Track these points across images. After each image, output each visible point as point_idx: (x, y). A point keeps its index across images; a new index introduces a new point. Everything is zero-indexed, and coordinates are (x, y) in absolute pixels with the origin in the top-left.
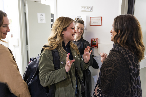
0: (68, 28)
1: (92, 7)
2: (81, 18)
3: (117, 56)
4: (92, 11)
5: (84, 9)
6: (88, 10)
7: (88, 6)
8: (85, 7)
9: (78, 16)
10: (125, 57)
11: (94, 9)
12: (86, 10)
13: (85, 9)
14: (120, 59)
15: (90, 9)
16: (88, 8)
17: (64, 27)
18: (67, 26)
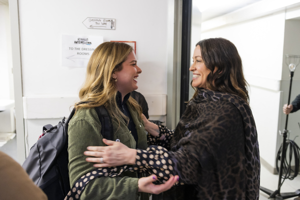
0: (124, 64)
1: (114, 21)
2: (89, 41)
3: (223, 107)
4: (113, 28)
5: (97, 23)
6: (105, 25)
7: (104, 18)
8: (98, 19)
9: (82, 38)
10: (238, 108)
11: (118, 25)
12: (101, 25)
13: (99, 24)
14: (230, 110)
15: (109, 24)
16: (105, 22)
17: (117, 63)
18: (121, 60)
